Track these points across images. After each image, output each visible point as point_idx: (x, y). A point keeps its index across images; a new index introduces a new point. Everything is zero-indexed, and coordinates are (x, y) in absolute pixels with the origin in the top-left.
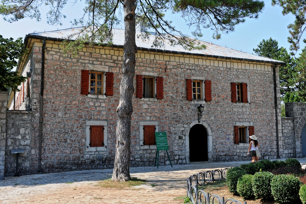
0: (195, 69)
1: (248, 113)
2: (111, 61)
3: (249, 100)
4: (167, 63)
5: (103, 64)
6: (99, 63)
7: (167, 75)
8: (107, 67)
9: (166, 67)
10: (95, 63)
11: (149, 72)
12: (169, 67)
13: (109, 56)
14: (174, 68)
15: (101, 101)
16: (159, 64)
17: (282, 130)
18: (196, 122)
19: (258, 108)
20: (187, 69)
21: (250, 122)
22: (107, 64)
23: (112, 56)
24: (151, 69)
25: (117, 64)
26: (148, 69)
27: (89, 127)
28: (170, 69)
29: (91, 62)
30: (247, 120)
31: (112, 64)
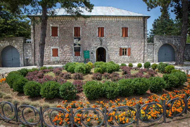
0: (99, 22)
1: (128, 42)
2: (60, 22)
3: (129, 36)
4: (86, 21)
5: (57, 24)
6: (55, 23)
7: (86, 26)
8: (59, 25)
9: (85, 22)
10: (53, 23)
11: (77, 25)
12: (86, 23)
13: (59, 20)
14: (89, 23)
15: (56, 39)
16: (82, 22)
17: (147, 49)
18: (100, 46)
19: (133, 39)
20: (96, 23)
21: (129, 46)
22: (58, 23)
23: (60, 20)
24: (78, 24)
25: (63, 23)
26: (77, 24)
27: (52, 49)
28: (87, 23)
29: (52, 23)
30: (127, 45)
31: (60, 24)
